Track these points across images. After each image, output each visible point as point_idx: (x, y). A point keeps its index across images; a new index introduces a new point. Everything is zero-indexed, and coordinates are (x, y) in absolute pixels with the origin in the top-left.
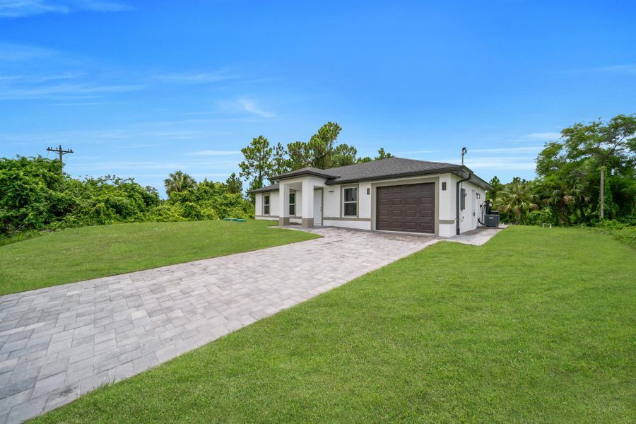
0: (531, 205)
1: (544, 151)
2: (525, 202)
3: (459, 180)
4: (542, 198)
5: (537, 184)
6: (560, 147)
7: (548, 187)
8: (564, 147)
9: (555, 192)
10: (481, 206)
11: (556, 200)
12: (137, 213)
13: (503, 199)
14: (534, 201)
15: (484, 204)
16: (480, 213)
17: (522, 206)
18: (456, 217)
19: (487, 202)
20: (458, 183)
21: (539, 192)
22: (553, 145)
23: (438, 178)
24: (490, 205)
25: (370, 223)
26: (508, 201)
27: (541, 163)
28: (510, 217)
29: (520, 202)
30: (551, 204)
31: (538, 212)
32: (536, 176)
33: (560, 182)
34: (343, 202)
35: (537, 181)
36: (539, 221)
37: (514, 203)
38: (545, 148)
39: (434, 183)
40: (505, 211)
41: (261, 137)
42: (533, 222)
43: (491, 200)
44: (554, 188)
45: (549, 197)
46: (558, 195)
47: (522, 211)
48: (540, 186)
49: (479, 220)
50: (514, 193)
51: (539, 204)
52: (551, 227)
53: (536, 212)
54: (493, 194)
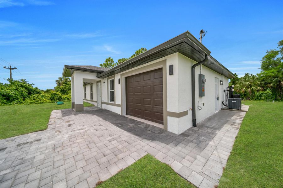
0: (258, 88)
1: (267, 56)
2: (254, 86)
3: (194, 64)
4: (266, 83)
5: (262, 75)
6: (277, 53)
7: (270, 77)
8: (280, 52)
9: (274, 80)
10: (224, 91)
11: (276, 84)
12: (19, 99)
13: (240, 85)
14: (261, 85)
15: (228, 89)
16: (223, 97)
17: (253, 89)
18: (191, 106)
19: (230, 87)
20: (193, 67)
21: (263, 80)
22: (272, 52)
23: (165, 60)
24: (233, 90)
25: (120, 108)
26: (243, 86)
27: (264, 63)
28: (245, 95)
29: (251, 86)
30: (272, 87)
31: (263, 92)
32: (261, 71)
33: (278, 73)
34: (110, 91)
35: (262, 74)
36: (263, 98)
37: (247, 87)
38: (267, 54)
39: (161, 69)
40: (241, 92)
41: (110, 58)
42: (259, 98)
43: (233, 86)
44: (275, 78)
45: (271, 83)
46: (276, 81)
47: (253, 92)
48: (263, 76)
49: (223, 102)
50: (247, 81)
51: (263, 87)
52: (273, 101)
53: (261, 92)
54: (234, 82)
